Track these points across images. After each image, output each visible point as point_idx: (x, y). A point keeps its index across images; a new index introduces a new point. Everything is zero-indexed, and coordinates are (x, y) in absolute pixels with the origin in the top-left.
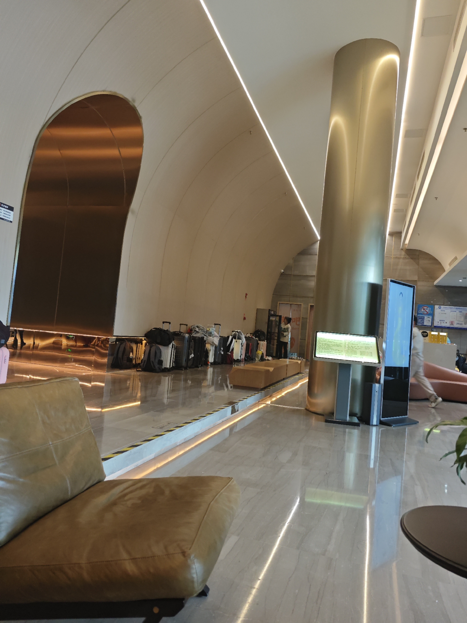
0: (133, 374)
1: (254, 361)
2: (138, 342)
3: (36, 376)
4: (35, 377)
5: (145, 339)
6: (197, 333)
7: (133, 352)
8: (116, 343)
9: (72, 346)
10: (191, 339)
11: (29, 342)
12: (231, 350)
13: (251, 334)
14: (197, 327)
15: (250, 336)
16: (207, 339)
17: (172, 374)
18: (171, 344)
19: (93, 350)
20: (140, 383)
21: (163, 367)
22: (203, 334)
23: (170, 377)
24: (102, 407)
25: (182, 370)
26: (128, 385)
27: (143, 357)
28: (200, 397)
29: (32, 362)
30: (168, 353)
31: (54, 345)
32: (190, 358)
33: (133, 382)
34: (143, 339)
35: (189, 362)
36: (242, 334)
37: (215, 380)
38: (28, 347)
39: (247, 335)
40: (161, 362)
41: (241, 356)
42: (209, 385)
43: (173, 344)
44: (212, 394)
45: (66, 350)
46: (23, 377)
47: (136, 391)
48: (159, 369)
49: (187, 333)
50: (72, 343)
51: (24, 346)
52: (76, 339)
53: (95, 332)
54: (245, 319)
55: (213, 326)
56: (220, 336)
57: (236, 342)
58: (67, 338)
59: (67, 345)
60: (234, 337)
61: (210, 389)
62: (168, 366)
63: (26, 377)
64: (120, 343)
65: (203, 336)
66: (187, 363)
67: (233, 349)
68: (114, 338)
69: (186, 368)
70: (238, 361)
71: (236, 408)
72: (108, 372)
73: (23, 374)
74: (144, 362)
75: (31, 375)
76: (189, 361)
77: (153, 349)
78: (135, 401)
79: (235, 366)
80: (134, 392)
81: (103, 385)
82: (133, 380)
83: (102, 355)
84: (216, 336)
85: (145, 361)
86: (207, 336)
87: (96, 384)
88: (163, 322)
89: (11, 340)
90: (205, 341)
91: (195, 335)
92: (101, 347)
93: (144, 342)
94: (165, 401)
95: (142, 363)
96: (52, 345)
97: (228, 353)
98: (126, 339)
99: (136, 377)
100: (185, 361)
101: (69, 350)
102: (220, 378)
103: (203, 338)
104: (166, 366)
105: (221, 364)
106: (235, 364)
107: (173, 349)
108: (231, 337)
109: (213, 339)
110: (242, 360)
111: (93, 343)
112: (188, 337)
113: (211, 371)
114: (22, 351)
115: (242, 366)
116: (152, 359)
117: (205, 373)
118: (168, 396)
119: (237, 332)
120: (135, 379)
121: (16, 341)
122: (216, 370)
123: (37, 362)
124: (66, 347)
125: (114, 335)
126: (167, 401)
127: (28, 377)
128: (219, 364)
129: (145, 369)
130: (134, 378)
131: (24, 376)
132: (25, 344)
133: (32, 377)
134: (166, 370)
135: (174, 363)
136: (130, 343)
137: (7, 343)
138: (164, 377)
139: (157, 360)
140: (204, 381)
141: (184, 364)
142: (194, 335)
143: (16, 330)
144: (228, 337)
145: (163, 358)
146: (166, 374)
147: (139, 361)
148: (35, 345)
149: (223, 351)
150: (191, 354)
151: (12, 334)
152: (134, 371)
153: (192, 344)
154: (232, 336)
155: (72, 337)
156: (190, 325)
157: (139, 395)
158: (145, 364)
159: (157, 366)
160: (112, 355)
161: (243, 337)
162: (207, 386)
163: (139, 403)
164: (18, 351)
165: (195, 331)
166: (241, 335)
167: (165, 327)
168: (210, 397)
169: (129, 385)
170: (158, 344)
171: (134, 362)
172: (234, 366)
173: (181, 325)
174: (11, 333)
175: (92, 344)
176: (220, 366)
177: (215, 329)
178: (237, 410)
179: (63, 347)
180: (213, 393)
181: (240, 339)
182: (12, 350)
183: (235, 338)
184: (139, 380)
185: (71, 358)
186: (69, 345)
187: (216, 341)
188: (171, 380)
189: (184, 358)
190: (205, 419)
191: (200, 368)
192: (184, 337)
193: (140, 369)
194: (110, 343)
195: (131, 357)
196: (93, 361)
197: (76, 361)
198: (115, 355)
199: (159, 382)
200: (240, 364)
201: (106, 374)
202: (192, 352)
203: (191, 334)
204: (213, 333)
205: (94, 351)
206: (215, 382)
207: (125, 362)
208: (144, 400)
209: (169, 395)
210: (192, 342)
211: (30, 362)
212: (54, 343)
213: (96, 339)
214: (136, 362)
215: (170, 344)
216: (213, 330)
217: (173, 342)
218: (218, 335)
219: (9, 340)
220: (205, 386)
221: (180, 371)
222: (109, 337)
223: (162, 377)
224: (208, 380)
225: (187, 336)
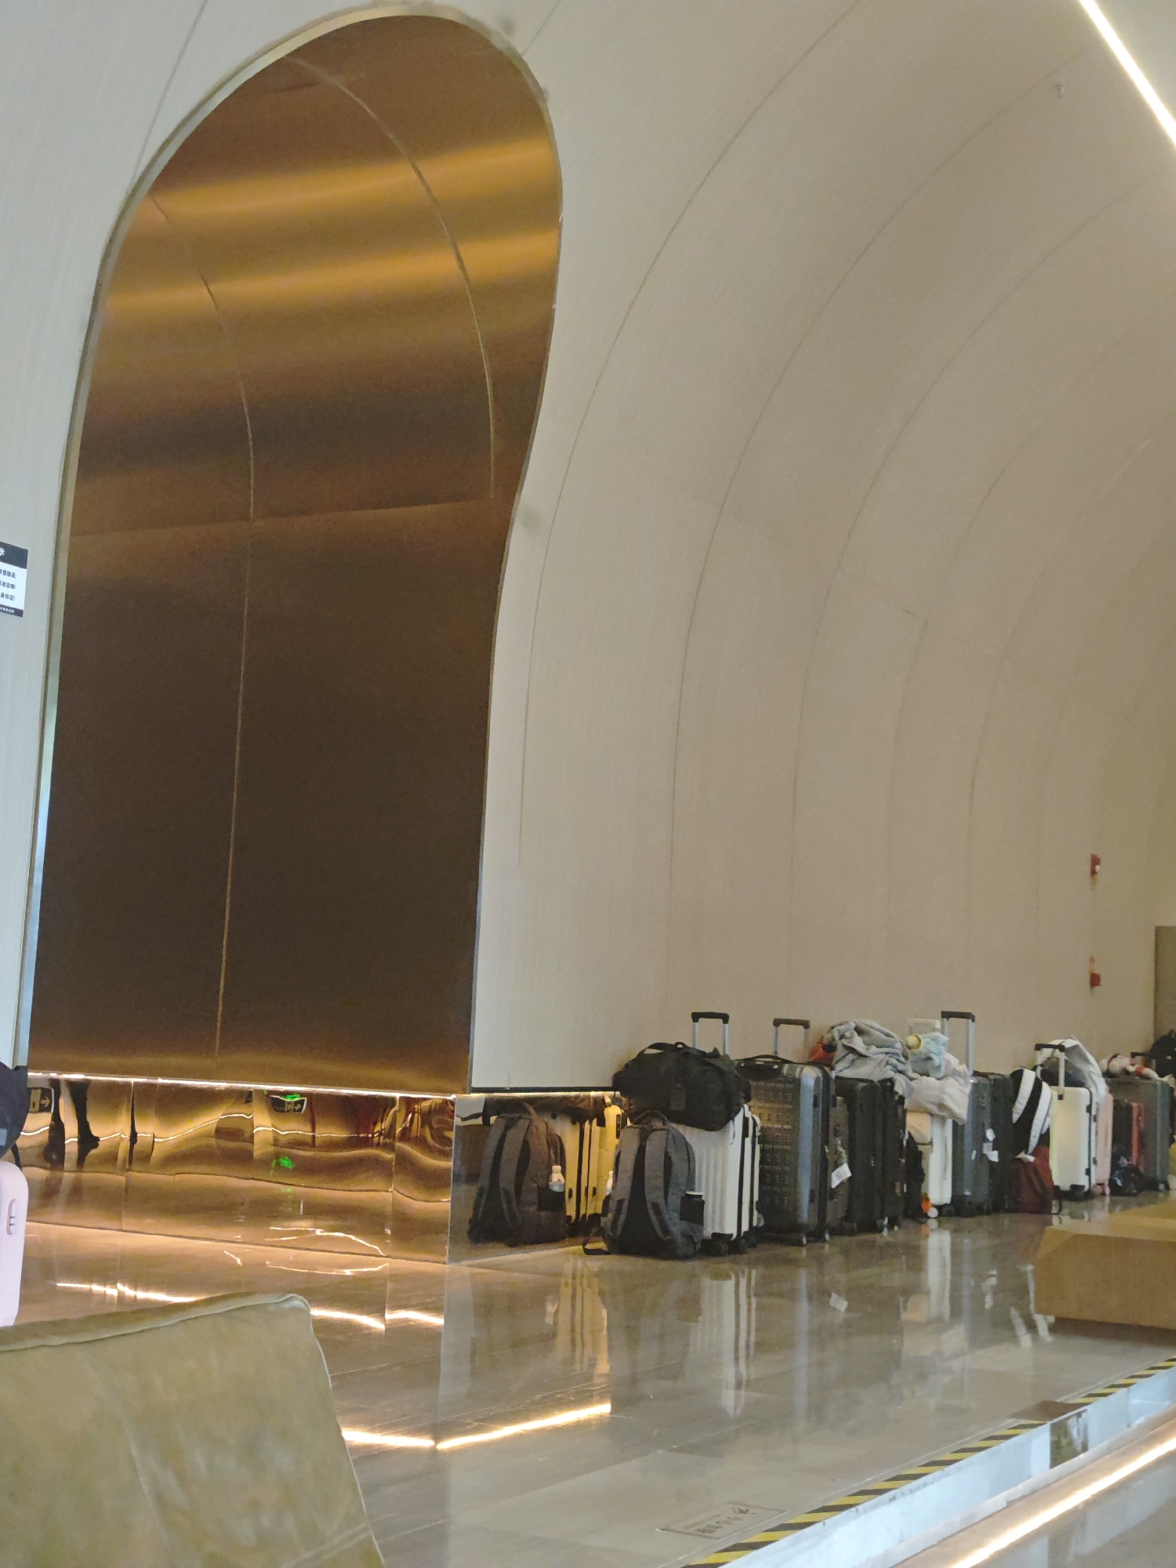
0: (568, 1266)
1: (1161, 1195)
2: (584, 1113)
3: (147, 1286)
4: (141, 1295)
5: (615, 1101)
6: (858, 1062)
7: (563, 1164)
8: (486, 1121)
9: (298, 1143)
10: (833, 1092)
11: (111, 1131)
12: (1034, 1141)
13: (1134, 1055)
14: (860, 1031)
15: (1132, 1069)
16: (911, 1090)
17: (752, 1264)
18: (739, 1119)
19: (389, 1156)
20: (604, 1313)
21: (708, 1231)
22: (887, 1063)
23: (743, 1282)
24: (438, 1431)
25: (799, 1244)
26: (549, 1320)
27: (610, 1183)
28: (896, 1379)
29: (127, 1223)
30: (725, 1162)
31: (224, 1143)
32: (835, 1182)
33: (573, 1306)
34: (608, 1100)
35: (830, 1205)
36: (1087, 1061)
37: (966, 1293)
38: (111, 1158)
39: (1118, 1065)
40: (694, 1209)
41: (1088, 1172)
42: (940, 1319)
43: (746, 1120)
44: (956, 1365)
45: (269, 1164)
46: (90, 1293)
47: (588, 1351)
48: (689, 1238)
49: (809, 1064)
50: (295, 1128)
51: (93, 1152)
52: (316, 1108)
53: (392, 1074)
54: (1095, 980)
55: (938, 1024)
56: (976, 1074)
57: (1060, 1097)
58: (276, 1105)
59: (276, 1142)
60: (1049, 1075)
61: (945, 1336)
62: (731, 1229)
63: (105, 1294)
64: (503, 1122)
65: (890, 1074)
66: (822, 1212)
67: (1045, 1138)
68: (478, 1099)
69: (816, 1236)
70: (1077, 1195)
71: (1074, 1433)
72: (454, 1259)
73: (90, 1279)
74: (619, 1210)
75: (124, 1283)
76: (832, 1198)
77: (655, 1145)
78: (584, 1398)
79: (1062, 1223)
80: (578, 1353)
81: (438, 1321)
82: (574, 1297)
83: (431, 1181)
84: (955, 1074)
85: (621, 1202)
86: (911, 1074)
87: (406, 1320)
88: (696, 1017)
89: (37, 1127)
90: (902, 1099)
91: (848, 1073)
92: (421, 1142)
93: (613, 1112)
94: (729, 1399)
95: (610, 1216)
96: (213, 1141)
97: (1022, 1155)
98: (531, 1101)
99: (585, 1282)
100: (812, 1200)
101: (286, 1162)
102: (993, 1281)
103: (888, 1085)
104: (721, 1225)
105: (988, 1213)
106: (1065, 1211)
107: (748, 1141)
108: (1029, 1079)
109: (942, 1091)
110: (1099, 1189)
111: (384, 1125)
112: (817, 1079)
113: (941, 1249)
114: (87, 1176)
115: (1099, 1220)
116: (653, 1194)
117: (915, 1257)
118: (738, 1375)
119: (1061, 1048)
120: (579, 1292)
121: (57, 1128)
122: (967, 1242)
123: (148, 1221)
124: (272, 1148)
125: (475, 1084)
126: (737, 1398)
127: (111, 1291)
128: (979, 1210)
129: (622, 1245)
130: (574, 1290)
131: (96, 1288)
132: (94, 1141)
133: (129, 1292)
134: (720, 1247)
135: (755, 1213)
136: (547, 1118)
137: (19, 1143)
138: (715, 1282)
139: (675, 1200)
140: (912, 1300)
141: (805, 1211)
142: (844, 1069)
143: (55, 1083)
144: (1017, 1076)
145: (704, 1188)
146: (724, 1265)
147: (593, 1207)
148: (136, 1146)
149: (996, 1146)
150: (837, 1165)
151: (43, 1097)
152: (574, 1253)
153: (839, 1113)
154: (1034, 1069)
155: (296, 1103)
156: (820, 1022)
157: (603, 1367)
158: (623, 1217)
159: (677, 1227)
160: (472, 1177)
161: (1094, 1070)
162: (929, 1322)
163: (604, 1409)
164: (68, 1176)
165: (852, 1050)
166: (1079, 1064)
167: (705, 1038)
168: (947, 1379)
169: (556, 1323)
170: (679, 1122)
171: (571, 1210)
172: (1055, 1219)
173: (777, 1023)
174: (35, 1097)
175: (380, 1134)
176: (985, 1219)
177: (945, 1038)
178: (1078, 1445)
179: (258, 1150)
180: (957, 1355)
181: (1080, 1084)
182: (41, 1173)
183: (1053, 1082)
184: (598, 1299)
185: (295, 1202)
186: (282, 1140)
187: (958, 1097)
188: (749, 1297)
189: (805, 1186)
190: (918, 1488)
191: (885, 1232)
192: (797, 1083)
193: (602, 1245)
194: (457, 1121)
195: (556, 1189)
196: (389, 1209)
197: (316, 1211)
198: (484, 1180)
199: (690, 1307)
200: (1090, 1209)
201: (447, 1268)
202: (840, 1157)
203: (832, 1069)
204: (937, 1060)
205: (390, 1162)
206: (966, 1303)
207: (533, 1209)
208: (625, 1396)
209: (742, 1366)
210: (835, 1105)
211: (114, 1224)
212: (220, 1132)
213: (396, 1108)
214: (582, 1212)
215: (730, 1117)
216: (936, 1042)
217: (746, 1110)
218: (962, 1068)
219: (24, 1128)
220: (918, 1326)
221: (791, 1252)
222: (452, 1097)
223: (707, 1282)
224: (934, 1296)
225: (810, 1076)
